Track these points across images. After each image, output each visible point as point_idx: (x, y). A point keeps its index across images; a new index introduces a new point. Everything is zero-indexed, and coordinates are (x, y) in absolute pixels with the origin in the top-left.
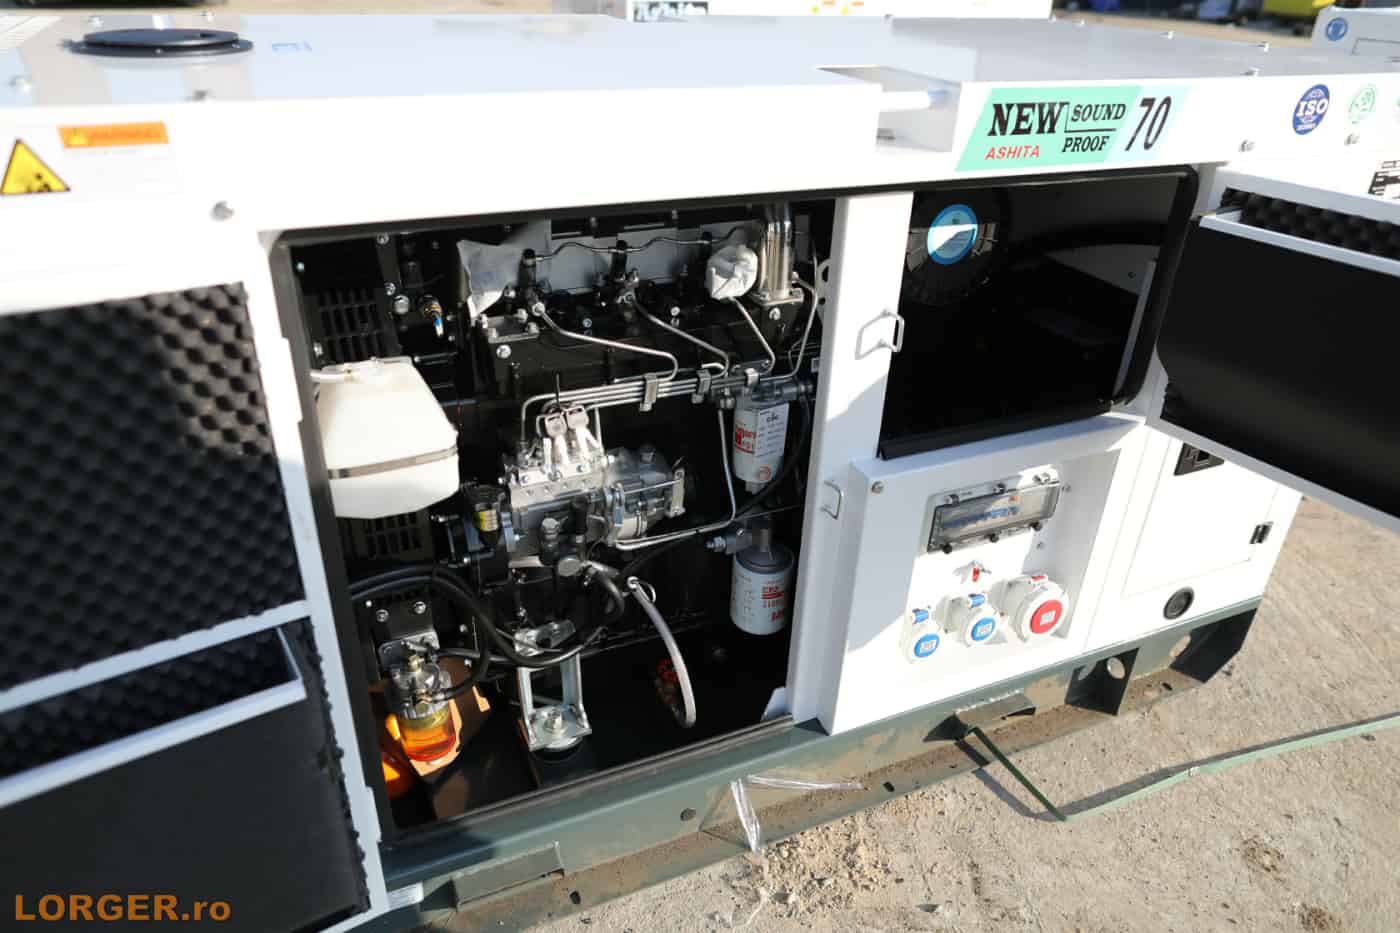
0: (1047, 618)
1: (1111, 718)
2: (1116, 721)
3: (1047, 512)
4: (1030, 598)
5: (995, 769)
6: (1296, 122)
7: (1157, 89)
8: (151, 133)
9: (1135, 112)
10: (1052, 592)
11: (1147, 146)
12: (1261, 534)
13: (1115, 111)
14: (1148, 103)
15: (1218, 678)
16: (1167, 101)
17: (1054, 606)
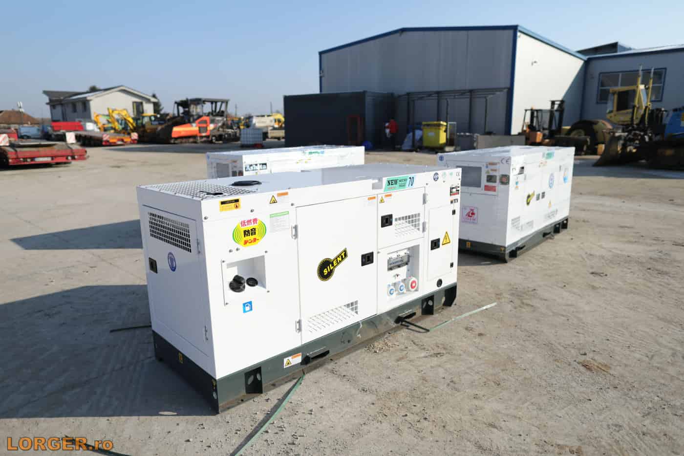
0: (414, 285)
1: (432, 316)
2: (434, 316)
3: (408, 261)
4: (410, 280)
5: (411, 327)
6: (434, 179)
7: (411, 175)
8: (286, 194)
9: (409, 180)
10: (413, 279)
11: (412, 185)
12: (452, 265)
13: (406, 180)
14: (410, 178)
15: (453, 306)
16: (413, 178)
17: (414, 282)
